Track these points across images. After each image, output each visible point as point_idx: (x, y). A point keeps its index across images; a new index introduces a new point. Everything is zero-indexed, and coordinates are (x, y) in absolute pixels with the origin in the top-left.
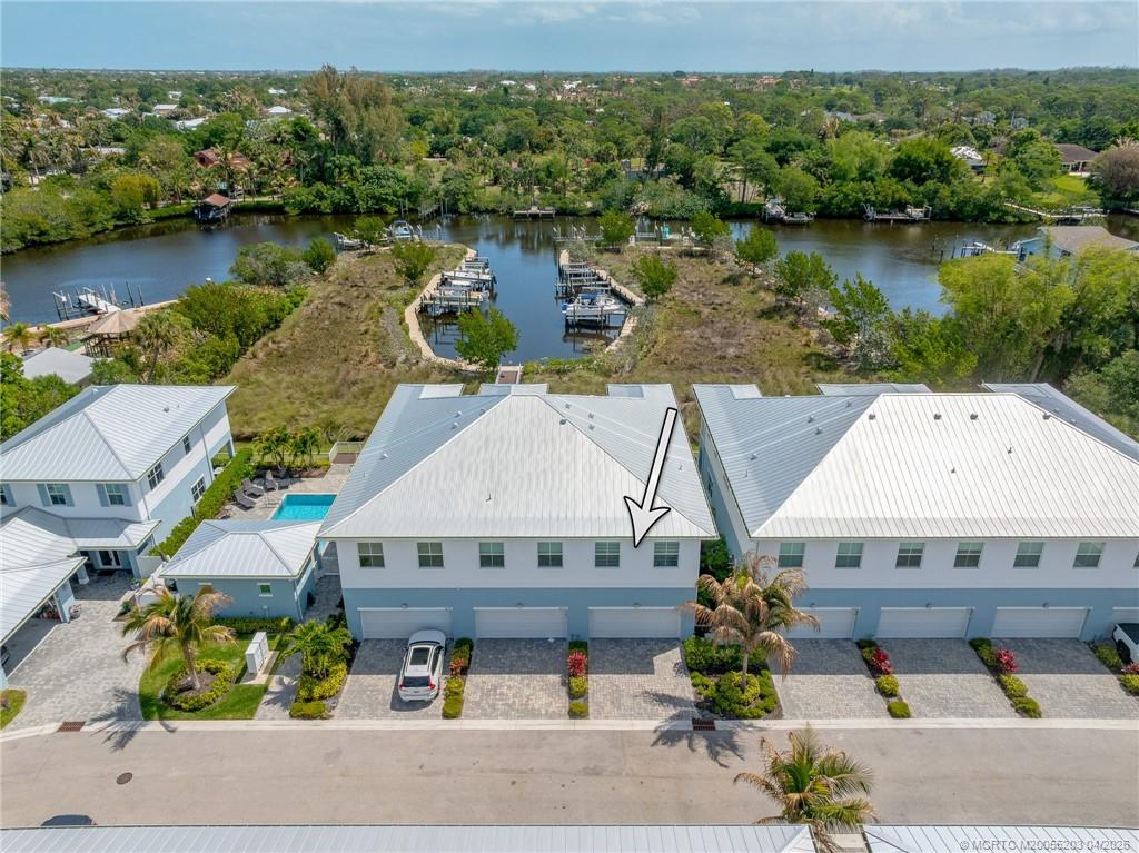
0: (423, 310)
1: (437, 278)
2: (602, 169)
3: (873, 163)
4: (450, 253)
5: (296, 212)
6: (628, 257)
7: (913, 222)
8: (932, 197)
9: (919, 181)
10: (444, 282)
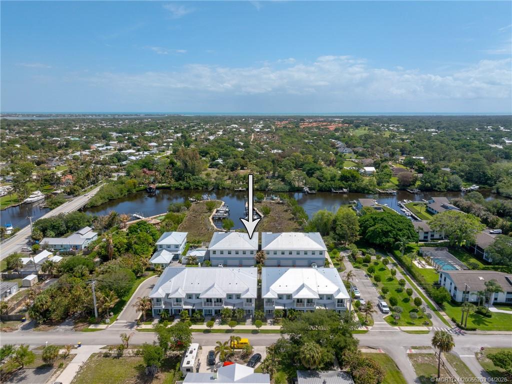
0: (213, 218)
1: (215, 210)
2: (260, 176)
3: (335, 176)
4: (218, 203)
5: (174, 189)
6: (263, 204)
7: (344, 193)
8: (350, 186)
9: (347, 182)
10: (217, 211)
